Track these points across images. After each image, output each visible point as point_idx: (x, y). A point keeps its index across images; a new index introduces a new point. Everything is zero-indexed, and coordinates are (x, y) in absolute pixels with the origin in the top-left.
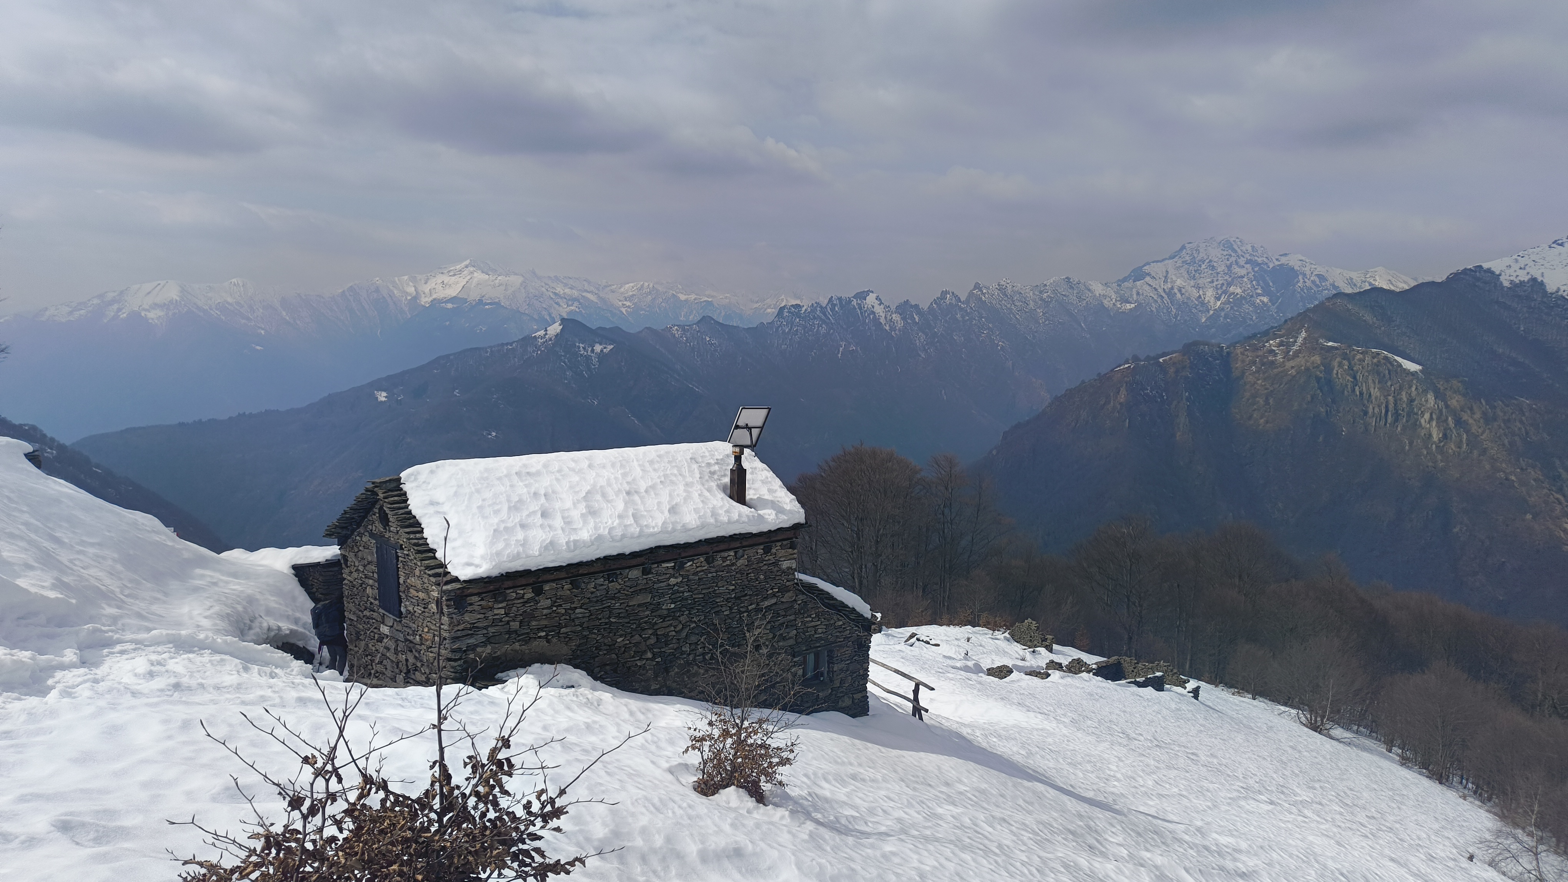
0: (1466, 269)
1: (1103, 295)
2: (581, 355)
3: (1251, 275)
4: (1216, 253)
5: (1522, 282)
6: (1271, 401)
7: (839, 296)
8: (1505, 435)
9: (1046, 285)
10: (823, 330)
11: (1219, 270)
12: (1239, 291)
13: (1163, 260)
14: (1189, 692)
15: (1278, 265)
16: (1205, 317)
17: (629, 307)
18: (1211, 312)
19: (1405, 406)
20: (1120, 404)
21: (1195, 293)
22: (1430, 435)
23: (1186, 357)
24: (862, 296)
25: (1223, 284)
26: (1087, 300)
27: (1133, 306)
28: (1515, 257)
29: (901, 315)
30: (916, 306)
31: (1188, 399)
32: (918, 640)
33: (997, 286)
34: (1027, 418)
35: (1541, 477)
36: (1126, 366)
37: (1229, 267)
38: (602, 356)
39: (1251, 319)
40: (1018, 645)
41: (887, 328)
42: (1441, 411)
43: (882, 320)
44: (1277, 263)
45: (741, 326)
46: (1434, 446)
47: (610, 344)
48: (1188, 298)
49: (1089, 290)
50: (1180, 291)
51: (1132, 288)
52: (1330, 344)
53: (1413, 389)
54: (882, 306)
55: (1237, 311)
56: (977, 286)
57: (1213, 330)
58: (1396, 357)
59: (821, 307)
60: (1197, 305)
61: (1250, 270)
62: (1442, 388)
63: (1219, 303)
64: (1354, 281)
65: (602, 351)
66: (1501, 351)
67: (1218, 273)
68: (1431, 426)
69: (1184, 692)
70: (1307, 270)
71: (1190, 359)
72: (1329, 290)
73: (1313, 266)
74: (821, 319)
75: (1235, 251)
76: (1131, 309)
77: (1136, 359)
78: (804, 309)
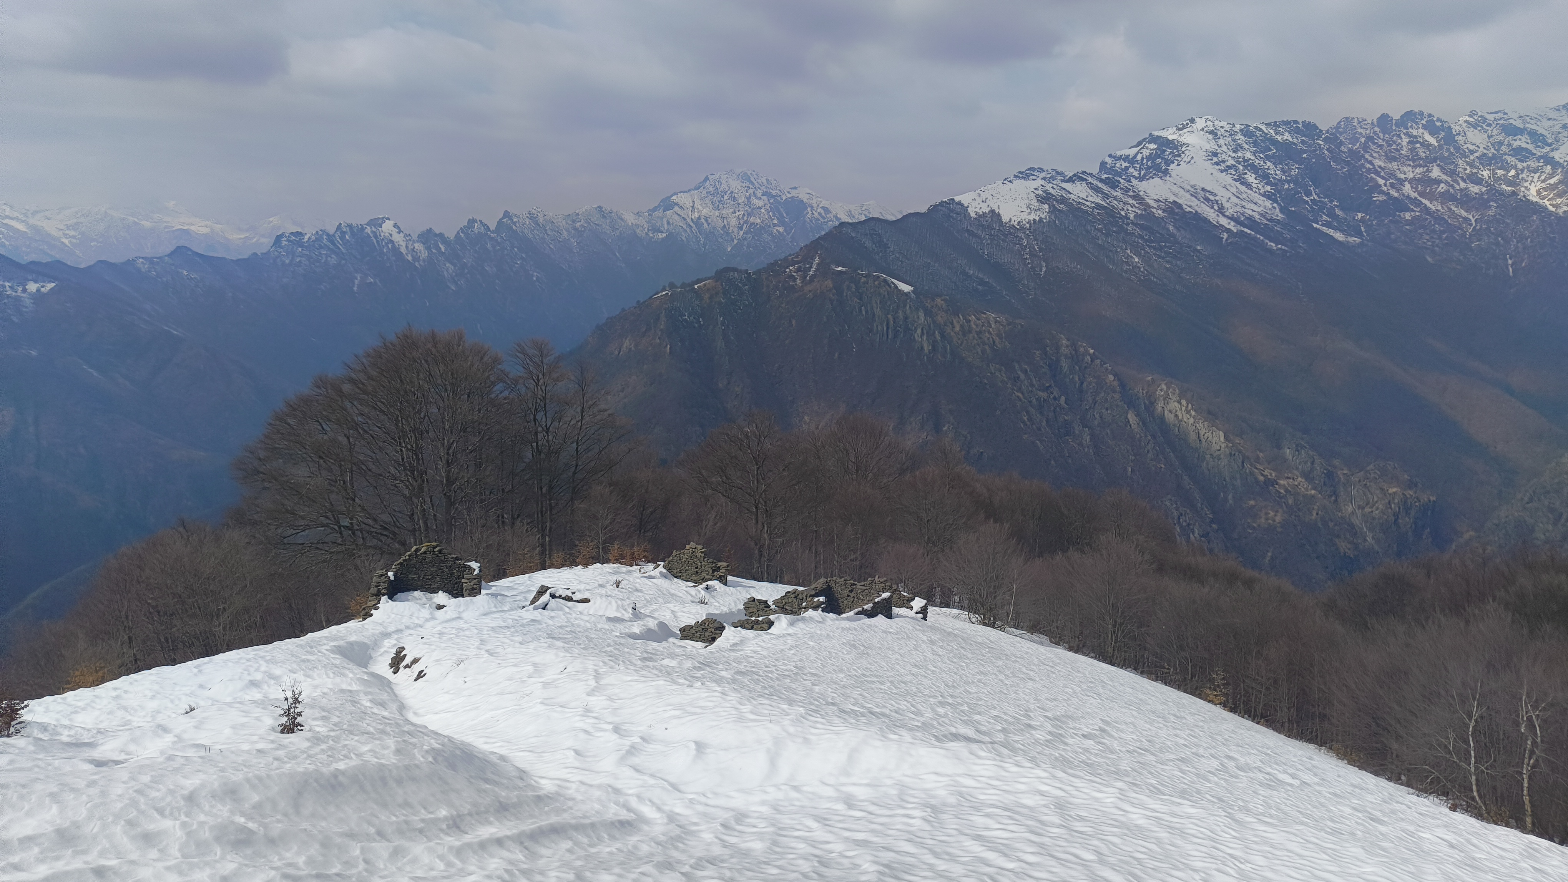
0: (942, 202)
1: (636, 225)
2: (8, 297)
3: (767, 207)
4: (736, 185)
5: (984, 213)
6: (794, 322)
7: (349, 222)
8: (978, 345)
9: (578, 214)
10: (333, 260)
11: (740, 201)
12: (758, 221)
13: (689, 191)
14: (917, 613)
15: (790, 198)
16: (731, 245)
17: (73, 237)
18: (736, 242)
19: (901, 323)
20: (661, 330)
21: (719, 223)
22: (922, 348)
23: (718, 283)
24: (377, 223)
25: (744, 215)
26: (621, 229)
27: (664, 235)
28: (978, 191)
29: (424, 244)
30: (441, 235)
31: (723, 324)
32: (553, 596)
33: (528, 215)
34: (568, 350)
35: (1006, 379)
36: (664, 293)
37: (748, 198)
38: (38, 297)
39: (770, 248)
40: (680, 581)
41: (410, 258)
42: (929, 326)
43: (403, 250)
44: (789, 196)
45: (228, 257)
46: (925, 357)
47: (50, 282)
48: (714, 228)
49: (622, 219)
50: (707, 221)
51: (663, 218)
52: (840, 269)
53: (908, 308)
54: (402, 235)
55: (757, 240)
56: (506, 214)
57: (739, 258)
58: (893, 280)
59: (328, 235)
60: (723, 235)
61: (766, 201)
62: (929, 306)
63: (742, 233)
64: (853, 213)
65: (38, 290)
66: (971, 272)
67: (739, 204)
68: (922, 340)
69: (911, 613)
70: (814, 202)
71: (722, 285)
72: (833, 221)
73: (819, 199)
74: (329, 249)
75: (753, 184)
76: (663, 239)
77: (672, 286)
78: (306, 237)
